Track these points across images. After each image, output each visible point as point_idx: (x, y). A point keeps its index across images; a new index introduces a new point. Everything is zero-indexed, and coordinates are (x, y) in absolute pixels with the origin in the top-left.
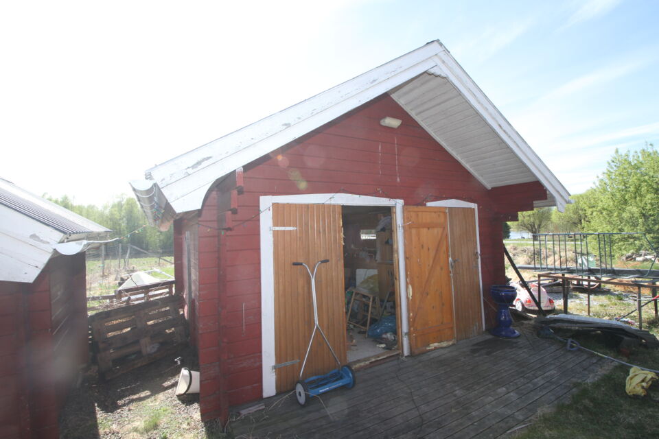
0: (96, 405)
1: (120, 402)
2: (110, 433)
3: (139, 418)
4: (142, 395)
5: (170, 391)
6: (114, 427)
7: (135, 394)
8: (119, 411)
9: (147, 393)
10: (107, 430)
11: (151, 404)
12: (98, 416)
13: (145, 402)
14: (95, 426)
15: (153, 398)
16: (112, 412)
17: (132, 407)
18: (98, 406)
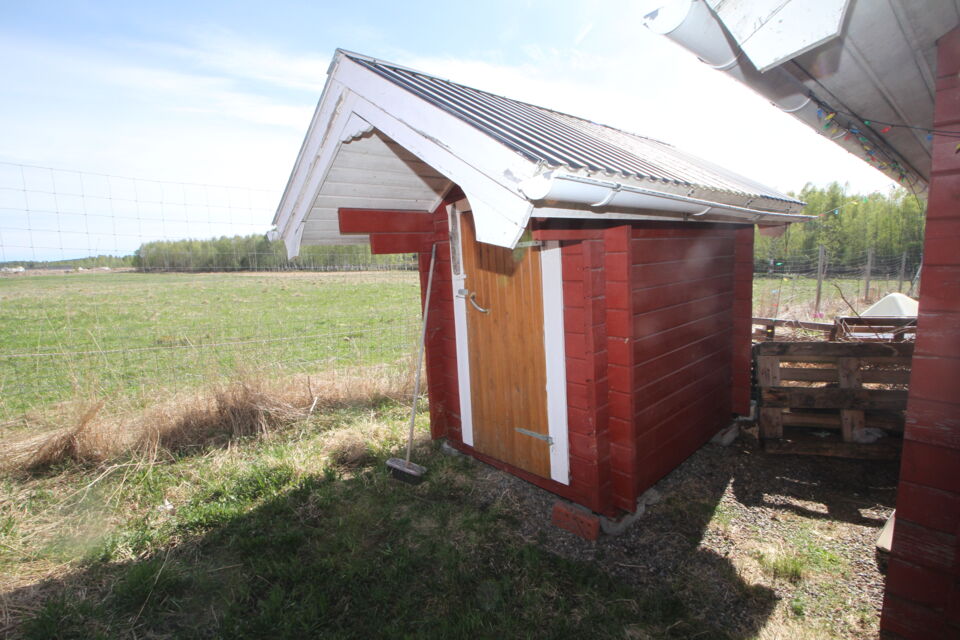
0: (732, 481)
1: (767, 497)
2: (723, 534)
3: (780, 541)
4: (812, 506)
5: (868, 530)
6: (734, 530)
7: (798, 498)
8: (757, 509)
9: (822, 508)
10: (722, 528)
11: (816, 532)
12: (724, 499)
13: (807, 521)
14: (709, 511)
15: (827, 523)
16: (748, 505)
17: (782, 516)
18: (734, 485)
